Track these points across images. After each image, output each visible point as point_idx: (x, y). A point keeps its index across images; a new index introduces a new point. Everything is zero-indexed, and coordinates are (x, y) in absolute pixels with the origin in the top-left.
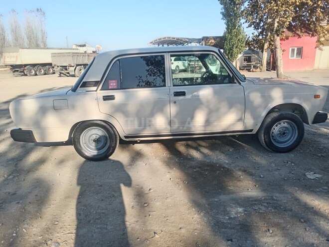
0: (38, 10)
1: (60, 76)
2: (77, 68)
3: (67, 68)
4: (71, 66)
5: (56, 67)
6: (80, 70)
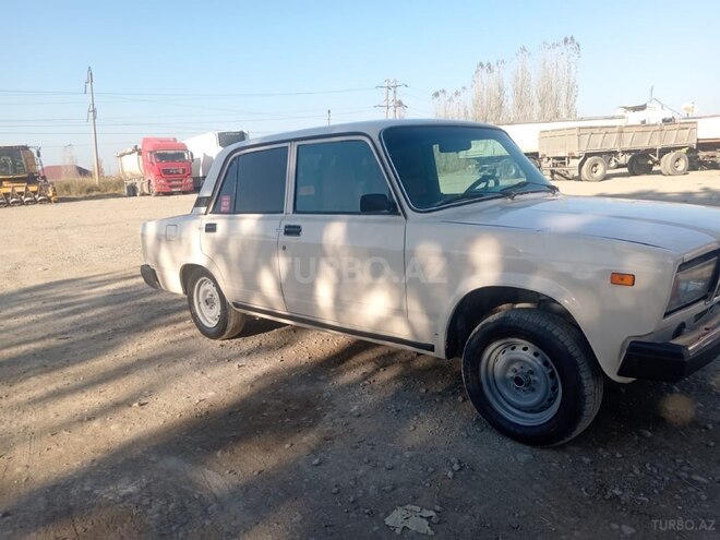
0: (566, 40)
1: (553, 179)
2: (589, 159)
3: (566, 161)
4: (574, 158)
5: (545, 160)
6: (596, 165)
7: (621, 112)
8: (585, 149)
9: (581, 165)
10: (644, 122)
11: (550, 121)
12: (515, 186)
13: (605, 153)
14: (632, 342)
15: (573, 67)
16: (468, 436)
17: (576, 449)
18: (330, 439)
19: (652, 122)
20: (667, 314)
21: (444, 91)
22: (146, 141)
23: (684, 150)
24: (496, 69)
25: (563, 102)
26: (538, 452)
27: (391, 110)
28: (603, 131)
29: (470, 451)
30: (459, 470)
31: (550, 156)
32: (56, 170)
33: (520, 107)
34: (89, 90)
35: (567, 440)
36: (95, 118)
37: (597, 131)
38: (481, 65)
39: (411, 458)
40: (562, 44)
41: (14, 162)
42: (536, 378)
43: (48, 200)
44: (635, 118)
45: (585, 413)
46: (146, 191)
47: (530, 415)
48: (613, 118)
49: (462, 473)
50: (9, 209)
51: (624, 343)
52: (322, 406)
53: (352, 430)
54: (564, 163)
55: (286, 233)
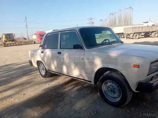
0: (130, 8)
1: (127, 39)
2: (135, 34)
3: (130, 35)
4: (131, 34)
5: (125, 34)
6: (136, 35)
7: (142, 23)
8: (134, 32)
9: (133, 35)
10: (148, 25)
11: (126, 26)
12: (113, 42)
13: (139, 33)
14: (139, 82)
15: (131, 14)
16: (99, 104)
17: (126, 108)
18: (66, 104)
19: (150, 25)
20: (148, 75)
21: (102, 20)
22: (37, 32)
23: (157, 32)
24: (114, 14)
25: (129, 21)
26: (116, 109)
27: (91, 24)
28: (138, 28)
29: (99, 108)
30: (96, 114)
31: (126, 33)
32: (19, 38)
33: (120, 23)
34: (26, 21)
35: (123, 106)
36: (27, 27)
37: (137, 28)
38: (111, 14)
39: (85, 110)
40: (129, 9)
41: (9, 37)
42: (116, 90)
43: (17, 45)
44: (146, 25)
45: (128, 99)
46: (38, 43)
47: (114, 99)
48: (141, 25)
49: (97, 114)
50: (8, 47)
51: (137, 82)
52: (65, 95)
53: (72, 102)
54: (129, 35)
55: (58, 54)
